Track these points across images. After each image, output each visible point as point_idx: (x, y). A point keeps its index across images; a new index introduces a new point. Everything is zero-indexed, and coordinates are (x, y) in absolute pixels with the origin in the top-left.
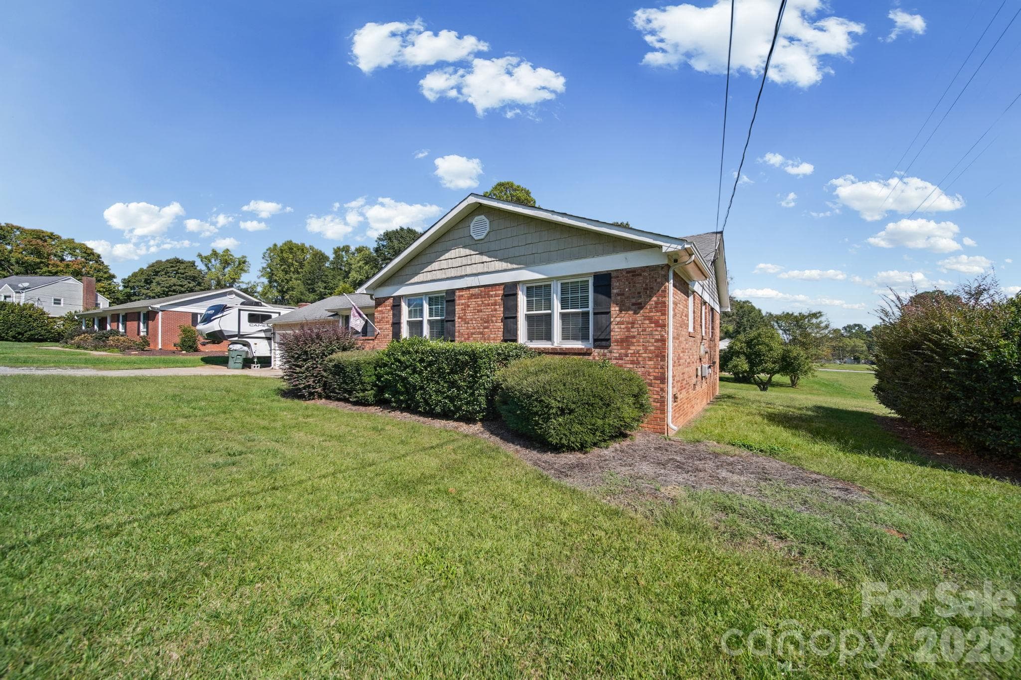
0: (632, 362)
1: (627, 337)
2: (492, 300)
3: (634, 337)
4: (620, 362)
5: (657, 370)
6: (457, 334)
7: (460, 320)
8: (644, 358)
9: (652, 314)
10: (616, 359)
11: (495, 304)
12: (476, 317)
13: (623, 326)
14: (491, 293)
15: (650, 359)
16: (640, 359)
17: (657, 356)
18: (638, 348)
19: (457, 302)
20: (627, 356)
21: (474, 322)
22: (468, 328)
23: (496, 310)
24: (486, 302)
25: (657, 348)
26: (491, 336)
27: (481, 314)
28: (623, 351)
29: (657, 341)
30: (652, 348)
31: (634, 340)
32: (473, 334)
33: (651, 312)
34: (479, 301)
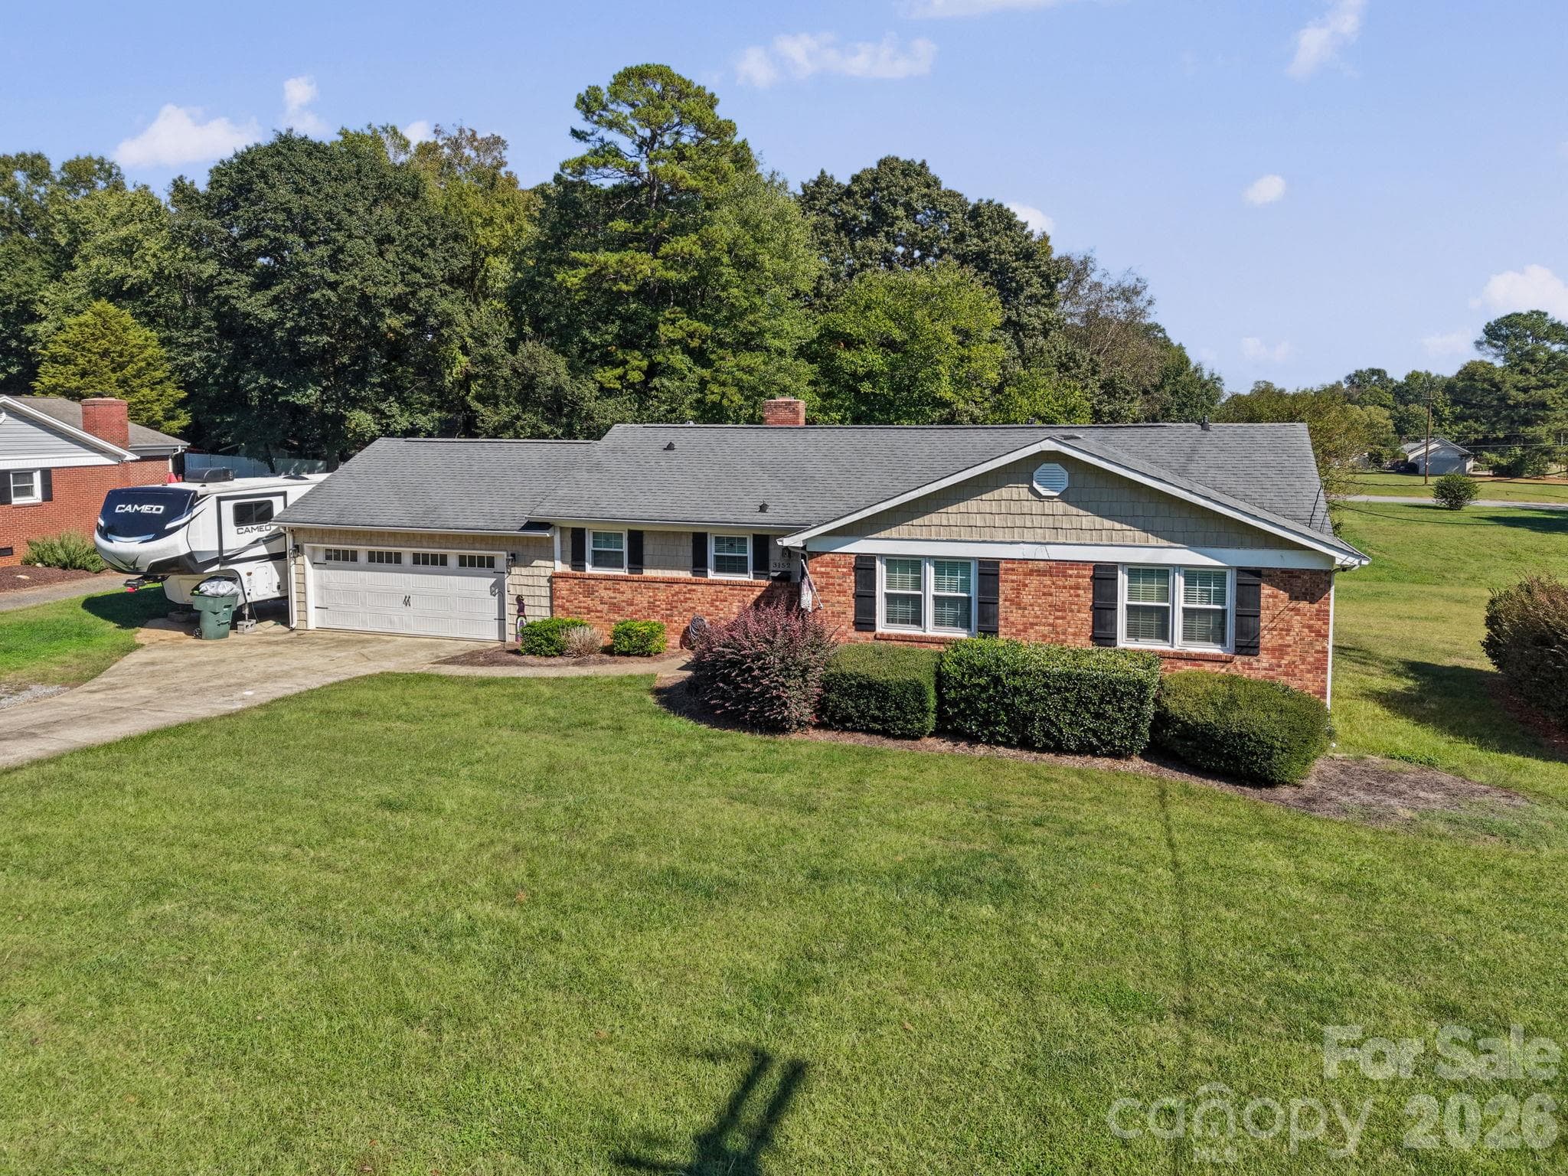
0: (1286, 674)
1: (1280, 645)
2: (1071, 582)
3: (1290, 646)
4: (1271, 673)
5: (1316, 684)
6: (1002, 623)
7: (1007, 603)
8: (1302, 671)
9: (1312, 622)
10: (1265, 669)
11: (1077, 587)
12: (1040, 601)
13: (1275, 633)
14: (1070, 572)
15: (1309, 672)
16: (1296, 671)
17: (1317, 668)
18: (1294, 659)
19: (1002, 576)
20: (1280, 666)
21: (1036, 608)
22: (1023, 616)
23: (1078, 596)
24: (1060, 583)
25: (1318, 660)
26: (1070, 630)
27: (1050, 598)
28: (1274, 661)
29: (1317, 652)
30: (1312, 659)
31: (1290, 649)
32: (1032, 625)
33: (1312, 619)
34: (1047, 581)
